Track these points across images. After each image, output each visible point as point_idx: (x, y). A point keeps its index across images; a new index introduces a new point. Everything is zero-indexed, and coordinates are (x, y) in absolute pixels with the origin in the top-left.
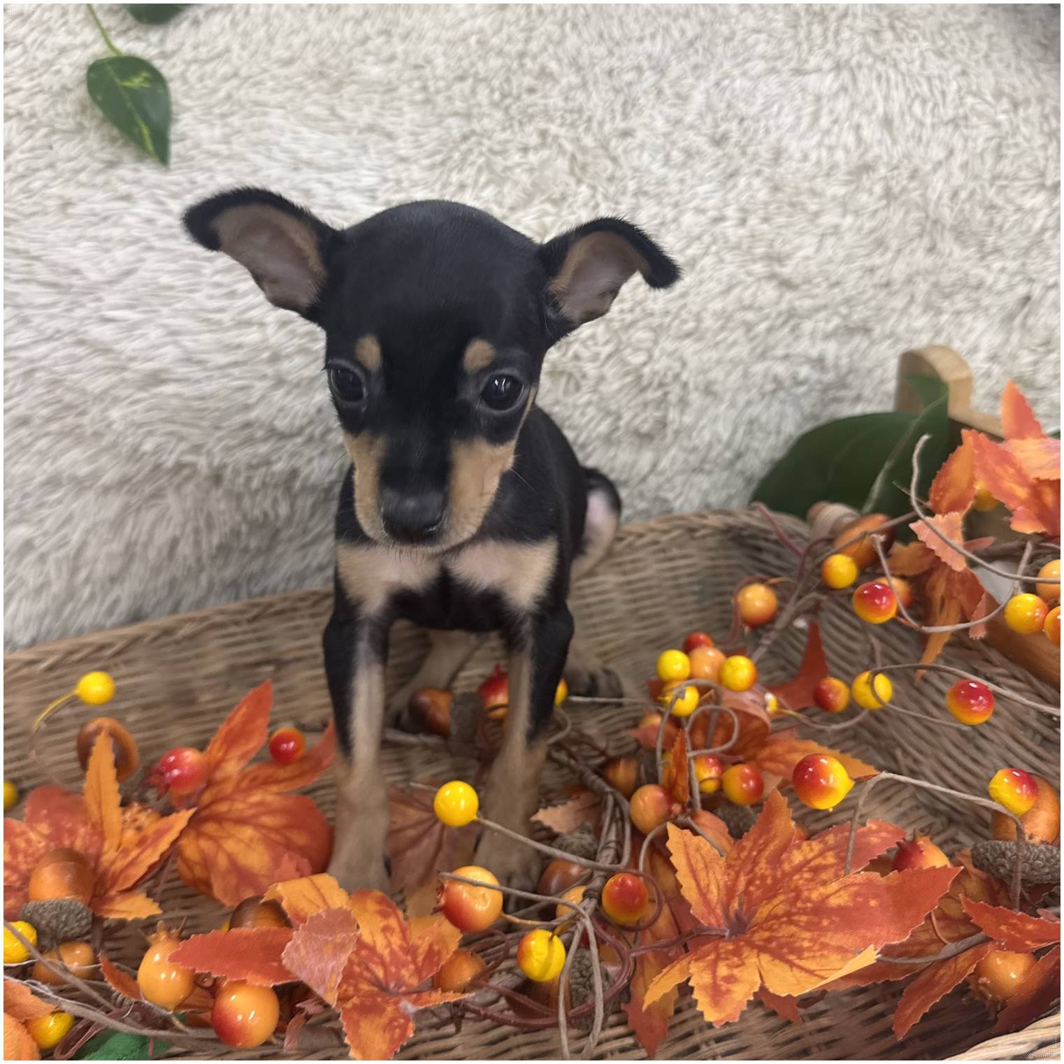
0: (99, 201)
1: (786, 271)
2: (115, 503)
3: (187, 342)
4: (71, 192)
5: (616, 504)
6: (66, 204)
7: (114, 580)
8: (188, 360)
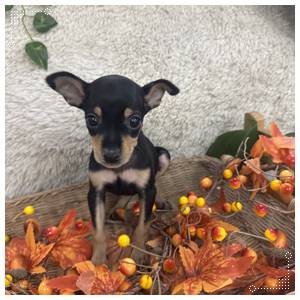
0: (29, 80)
1: (213, 93)
2: (35, 160)
3: (53, 116)
4: (21, 78)
5: (169, 157)
6: (20, 81)
7: (35, 180)
8: (53, 121)
